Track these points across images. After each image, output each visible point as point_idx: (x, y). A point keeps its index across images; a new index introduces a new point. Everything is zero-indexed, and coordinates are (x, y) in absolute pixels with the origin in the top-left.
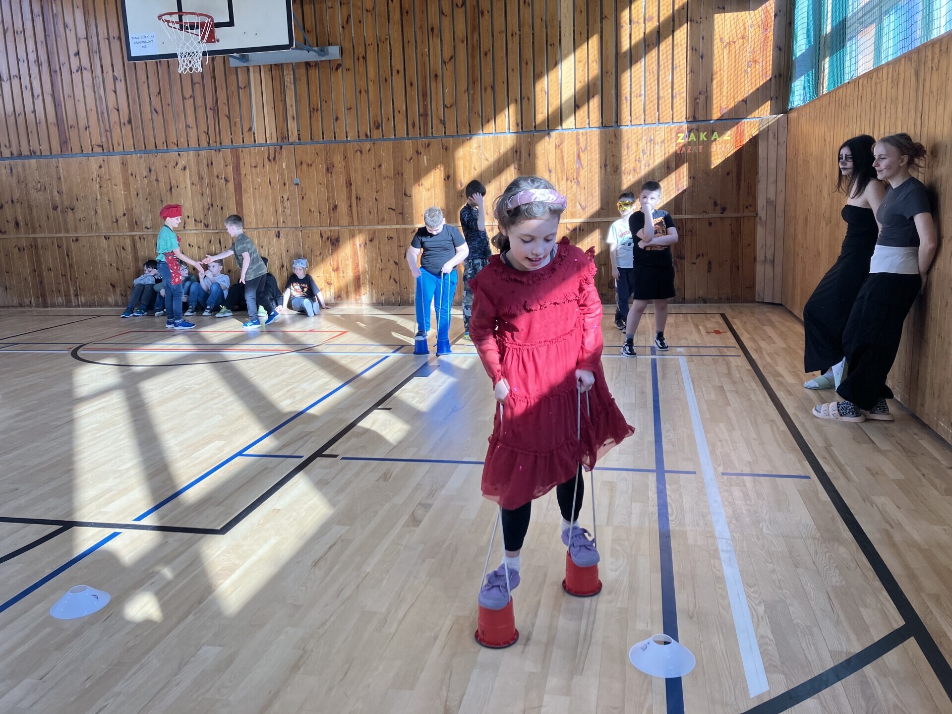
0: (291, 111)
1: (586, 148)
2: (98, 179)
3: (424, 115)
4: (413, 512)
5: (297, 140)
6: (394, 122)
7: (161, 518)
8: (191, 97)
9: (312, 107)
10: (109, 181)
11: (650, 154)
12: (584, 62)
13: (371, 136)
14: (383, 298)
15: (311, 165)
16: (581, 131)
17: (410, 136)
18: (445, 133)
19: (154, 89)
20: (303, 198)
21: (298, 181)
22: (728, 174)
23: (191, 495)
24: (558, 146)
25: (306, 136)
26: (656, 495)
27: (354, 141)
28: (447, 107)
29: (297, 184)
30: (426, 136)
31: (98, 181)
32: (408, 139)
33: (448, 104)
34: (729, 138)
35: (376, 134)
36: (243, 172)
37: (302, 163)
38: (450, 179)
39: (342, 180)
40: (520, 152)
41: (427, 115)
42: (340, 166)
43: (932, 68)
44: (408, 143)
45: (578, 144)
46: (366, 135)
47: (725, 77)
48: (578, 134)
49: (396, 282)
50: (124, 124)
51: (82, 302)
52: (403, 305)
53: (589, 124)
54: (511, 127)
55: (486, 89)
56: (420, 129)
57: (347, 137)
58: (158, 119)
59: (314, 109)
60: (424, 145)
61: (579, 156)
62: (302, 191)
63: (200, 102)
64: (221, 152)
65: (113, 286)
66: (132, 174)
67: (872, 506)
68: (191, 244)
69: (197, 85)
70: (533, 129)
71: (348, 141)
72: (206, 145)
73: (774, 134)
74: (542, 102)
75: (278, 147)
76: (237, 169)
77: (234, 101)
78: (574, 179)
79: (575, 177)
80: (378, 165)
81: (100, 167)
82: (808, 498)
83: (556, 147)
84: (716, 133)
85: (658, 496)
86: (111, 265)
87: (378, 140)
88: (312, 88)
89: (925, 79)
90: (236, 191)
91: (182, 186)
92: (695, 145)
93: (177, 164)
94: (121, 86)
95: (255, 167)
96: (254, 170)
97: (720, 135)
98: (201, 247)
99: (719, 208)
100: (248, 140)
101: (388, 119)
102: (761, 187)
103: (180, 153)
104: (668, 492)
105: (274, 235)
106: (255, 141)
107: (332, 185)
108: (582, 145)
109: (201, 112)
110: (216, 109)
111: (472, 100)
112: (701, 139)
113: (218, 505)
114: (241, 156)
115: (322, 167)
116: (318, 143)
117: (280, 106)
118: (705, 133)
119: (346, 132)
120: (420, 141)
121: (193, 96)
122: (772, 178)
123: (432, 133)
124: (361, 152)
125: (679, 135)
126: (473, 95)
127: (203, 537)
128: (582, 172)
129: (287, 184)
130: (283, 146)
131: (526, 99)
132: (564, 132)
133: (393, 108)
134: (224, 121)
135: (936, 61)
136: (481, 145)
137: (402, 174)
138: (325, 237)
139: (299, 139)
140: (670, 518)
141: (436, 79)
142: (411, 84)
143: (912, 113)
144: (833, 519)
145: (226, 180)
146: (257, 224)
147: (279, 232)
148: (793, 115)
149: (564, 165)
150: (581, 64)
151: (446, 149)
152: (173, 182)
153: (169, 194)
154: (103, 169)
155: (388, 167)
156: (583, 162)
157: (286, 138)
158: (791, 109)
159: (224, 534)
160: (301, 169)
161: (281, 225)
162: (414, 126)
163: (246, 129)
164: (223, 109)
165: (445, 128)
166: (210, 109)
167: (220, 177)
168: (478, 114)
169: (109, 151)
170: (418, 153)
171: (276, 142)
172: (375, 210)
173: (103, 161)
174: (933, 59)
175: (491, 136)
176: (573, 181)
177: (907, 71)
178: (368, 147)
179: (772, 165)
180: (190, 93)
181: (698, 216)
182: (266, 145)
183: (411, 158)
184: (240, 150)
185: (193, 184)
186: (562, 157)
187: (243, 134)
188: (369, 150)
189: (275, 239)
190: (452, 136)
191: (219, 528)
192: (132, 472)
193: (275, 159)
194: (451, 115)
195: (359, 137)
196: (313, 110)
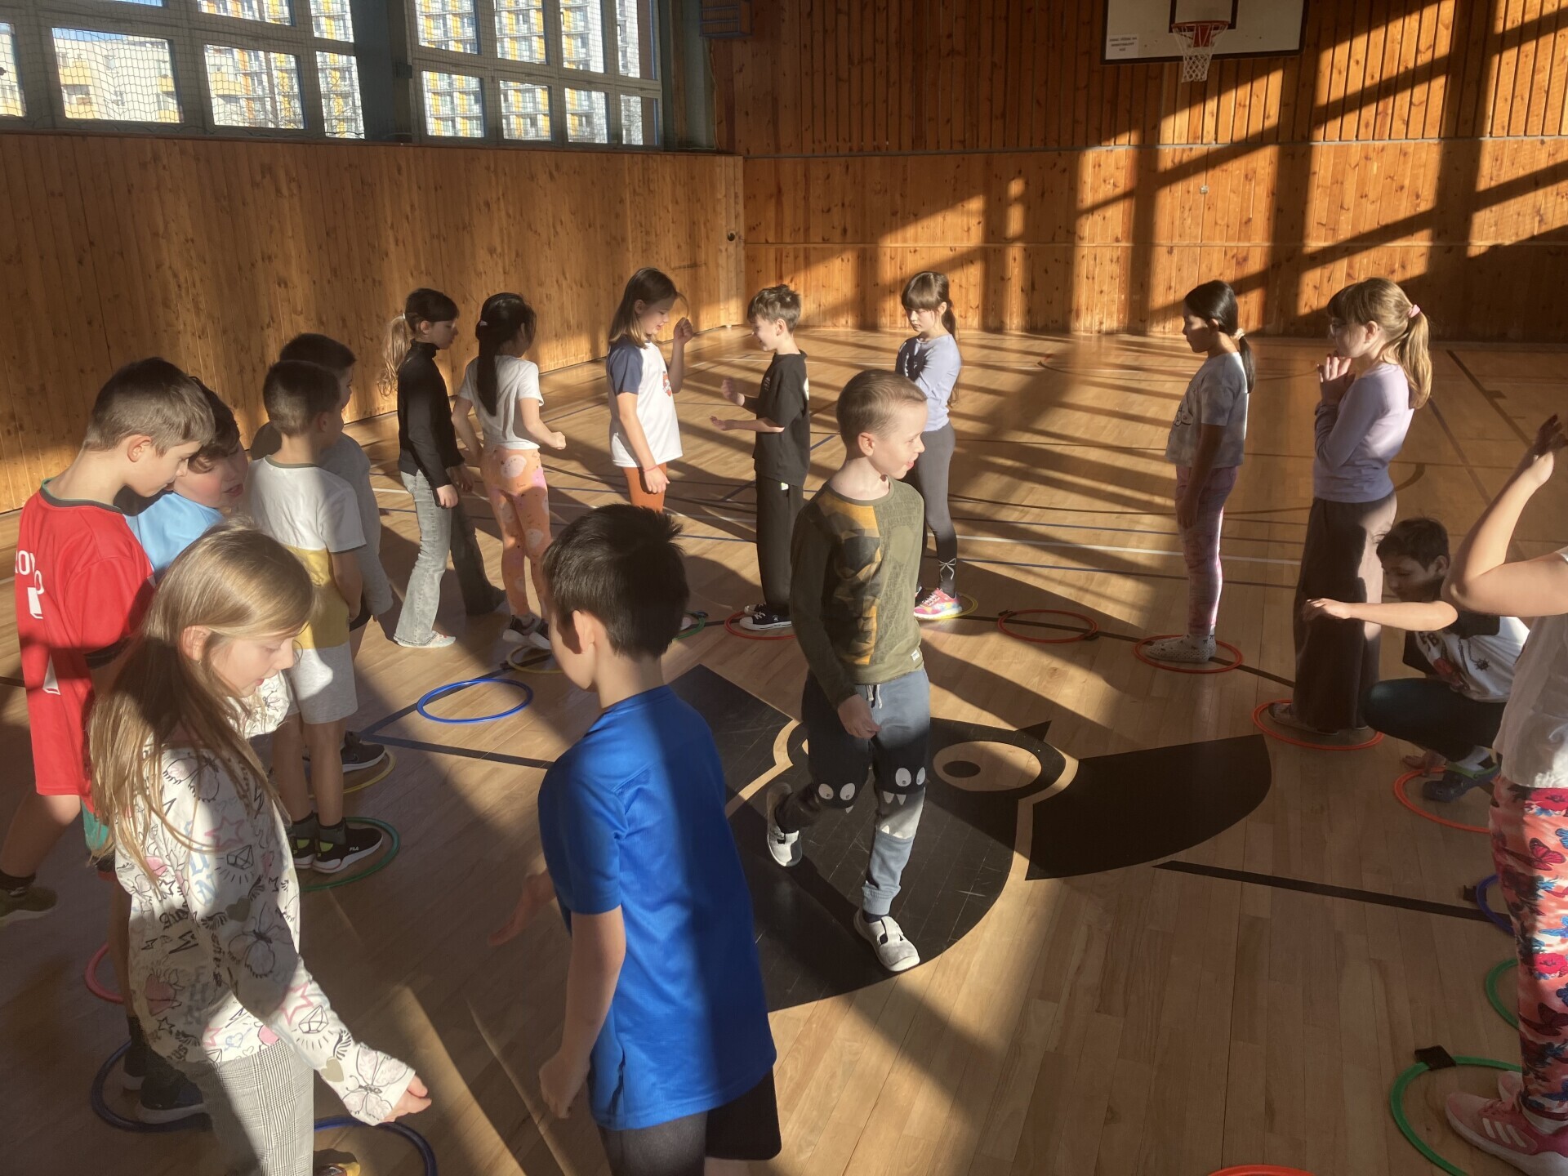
3: (1383, 115)
5: (1214, 142)
9: (1237, 102)
10: (966, 184)
17: (1360, 139)
18: (1407, 136)
19: (1040, 80)
20: (1211, 208)
21: (1207, 189)
25: (1225, 136)
28: (1416, 106)
29: (1207, 193)
30: (1381, 138)
31: (952, 183)
32: (1357, 142)
33: (1417, 101)
38: (1405, 190)
39: (1262, 189)
41: (1387, 115)
42: (1263, 172)
44: (1356, 147)
46: (1304, 137)
50: (996, 118)
56: (1374, 131)
58: (1040, 113)
59: (1240, 105)
60: (1376, 149)
62: (1211, 200)
63: (1095, 93)
64: (1113, 153)
66: (996, 176)
69: (1096, 74)
70: (1524, 135)
74: (1539, 103)
75: (1187, 149)
81: (958, 166)
83: (1549, 155)
91: (1057, 191)
93: (1055, 165)
94: (999, 74)
103: (1061, 152)
105: (1167, 251)
107: (1250, 194)
109: (1095, 105)
110: (1114, 102)
115: (1240, 173)
120: (1372, 144)
123: (1390, 137)
124: (1293, 156)
129: (1194, 192)
130: (1194, 147)
132: (1563, 138)
134: (1122, 117)
137: (1342, 183)
138: (1230, 254)
139: (1217, 140)
145: (1114, 186)
147: (1172, 247)
152: (1047, 185)
154: (961, 169)
155: (1324, 175)
157: (1199, 138)
161: (1176, 239)
162: (1367, 126)
164: (1123, 102)
165: (1409, 130)
166: (1108, 104)
167: (1107, 182)
169: (972, 149)
170: (1367, 158)
171: (1185, 142)
175: (1466, 140)
182: (1172, 146)
183: (1357, 165)
189: (1167, 255)
190: (1415, 140)
194: (1418, 115)
195: (1292, 138)
196: (1237, 106)
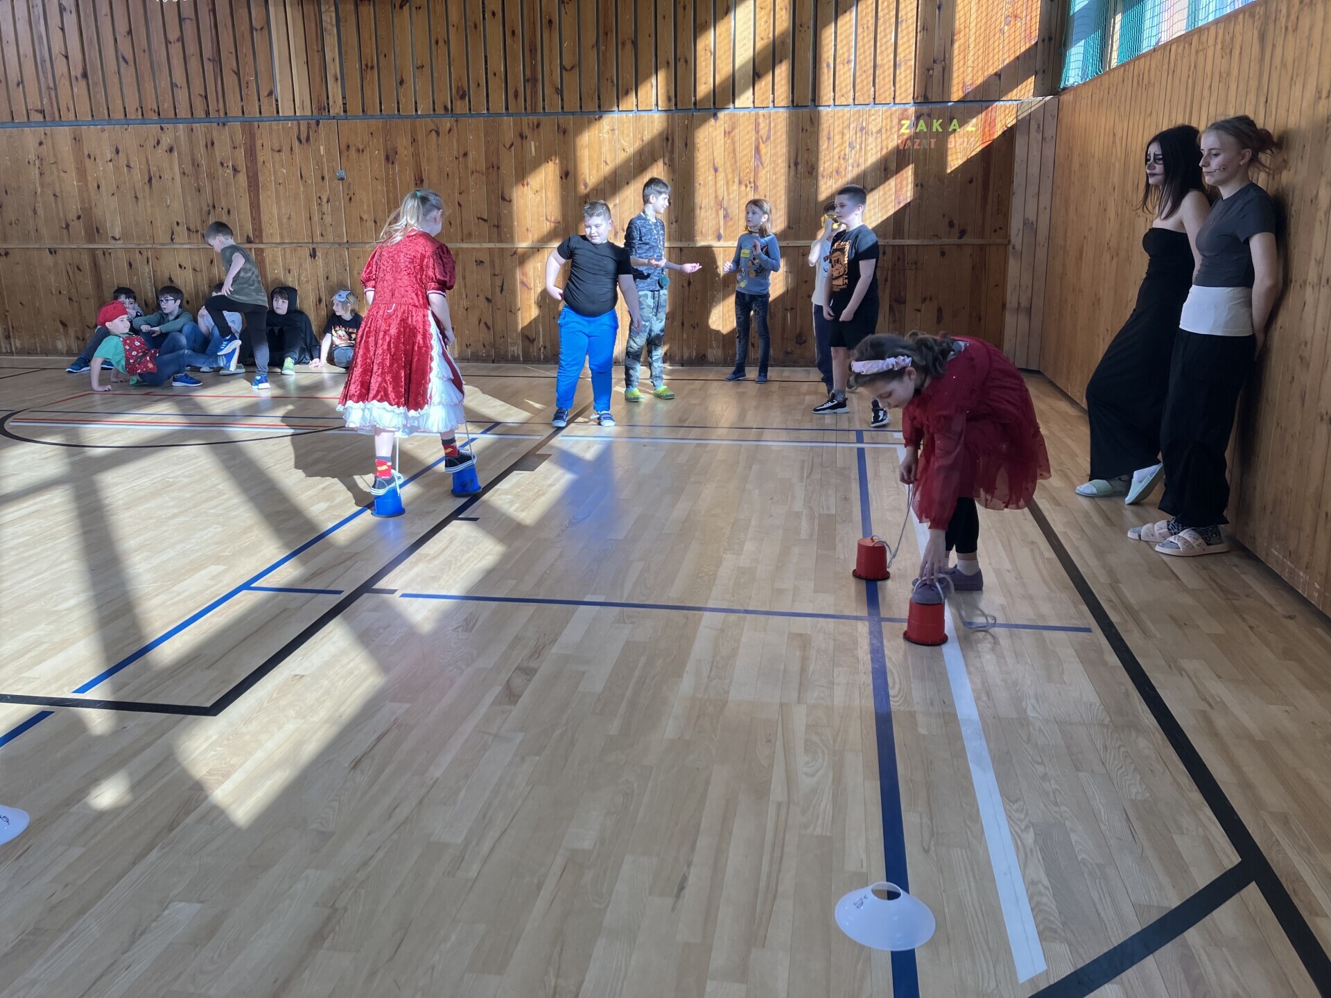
0: (333, 68)
1: (768, 138)
2: (37, 162)
3: (531, 80)
4: (508, 681)
5: (342, 113)
6: (487, 90)
7: (117, 689)
8: (178, 40)
9: (364, 63)
10: (54, 166)
11: (861, 148)
12: (768, 9)
13: (452, 110)
14: (469, 351)
15: (363, 151)
16: (761, 112)
17: (510, 111)
18: (562, 108)
19: (122, 27)
20: (350, 199)
21: (343, 174)
22: (971, 182)
23: (168, 652)
24: (727, 133)
25: (355, 107)
26: (869, 657)
27: (428, 116)
28: (566, 70)
29: (342, 179)
30: (534, 112)
31: (37, 165)
32: (508, 115)
33: (567, 63)
34: (974, 129)
35: (461, 107)
36: (260, 159)
37: (348, 146)
38: (569, 177)
39: (409, 175)
40: (673, 140)
41: (536, 80)
42: (406, 153)
43: (1286, 28)
44: (508, 122)
45: (757, 132)
46: (446, 108)
47: (972, 39)
48: (757, 116)
49: (488, 328)
50: (77, 78)
51: (16, 348)
52: (499, 362)
53: (773, 102)
54: (659, 103)
55: (623, 44)
56: (525, 101)
57: (416, 110)
58: (128, 73)
59: (367, 66)
60: (531, 125)
61: (757, 149)
62: (349, 189)
63: (192, 48)
64: (226, 127)
65: (64, 324)
66: (89, 156)
67: (1182, 675)
68: (184, 264)
69: (188, 22)
70: (692, 107)
71: (418, 116)
72: (203, 115)
73: (1039, 125)
74: (706, 66)
75: (313, 122)
76: (251, 153)
77: (245, 49)
78: (750, 182)
79: (752, 180)
80: (462, 152)
81: (41, 144)
82: (1090, 662)
83: (725, 133)
84: (955, 122)
85: (872, 658)
86: (60, 292)
87: (464, 115)
88: (365, 35)
89: (1274, 46)
90: (249, 186)
91: (167, 176)
92: (926, 138)
93: (158, 143)
94: (70, 20)
95: (279, 151)
96: (277, 155)
97: (961, 124)
98: (198, 270)
99: (956, 230)
100: (268, 110)
101: (479, 85)
102: (1017, 202)
103: (163, 125)
104: (886, 652)
105: (308, 254)
106: (278, 112)
107: (394, 180)
108: (763, 132)
109: (194, 63)
110: (218, 60)
111: (602, 61)
112: (934, 130)
113: (208, 668)
114: (258, 133)
115: (379, 154)
116: (373, 117)
117: (316, 59)
118: (940, 121)
119: (416, 103)
120: (525, 119)
121: (181, 39)
122: (1033, 189)
123: (544, 108)
124: (438, 133)
125: (903, 122)
126: (605, 53)
127: (180, 720)
128: (762, 173)
129: (327, 178)
130: (321, 121)
131: (682, 61)
132: (737, 112)
133: (486, 69)
134: (230, 80)
135: (1293, 17)
136: (616, 127)
137: (498, 168)
139: (345, 111)
140: (891, 692)
141: (550, 26)
142: (513, 33)
143: (1252, 97)
144: (1127, 694)
145: (235, 170)
146: (282, 236)
147: (314, 249)
148: (1066, 98)
149: (736, 162)
150: (763, 12)
151: (564, 133)
152: (153, 169)
153: (147, 187)
154: (44, 146)
155: (477, 157)
156: (763, 159)
157: (324, 109)
158: (1064, 89)
159: (215, 715)
160: (348, 156)
161: (318, 239)
162: (516, 96)
163: (264, 93)
164: (229, 63)
165: (562, 100)
166: (209, 59)
167: (225, 165)
168: (612, 82)
169: (54, 120)
170: (522, 136)
171: (310, 114)
172: (458, 220)
173: (45, 134)
174: (1288, 16)
175: (631, 115)
176: (749, 185)
177: (1247, 34)
178: (448, 125)
179: (1034, 170)
180: (177, 34)
181: (926, 242)
182: (294, 118)
183: (512, 145)
184: (256, 124)
185: (184, 173)
186: (734, 150)
187: (259, 100)
188: (450, 130)
189: (309, 259)
190: (573, 113)
191: (208, 705)
192: (76, 614)
193: (308, 139)
194: (571, 81)
195: (434, 110)
196: (365, 68)
